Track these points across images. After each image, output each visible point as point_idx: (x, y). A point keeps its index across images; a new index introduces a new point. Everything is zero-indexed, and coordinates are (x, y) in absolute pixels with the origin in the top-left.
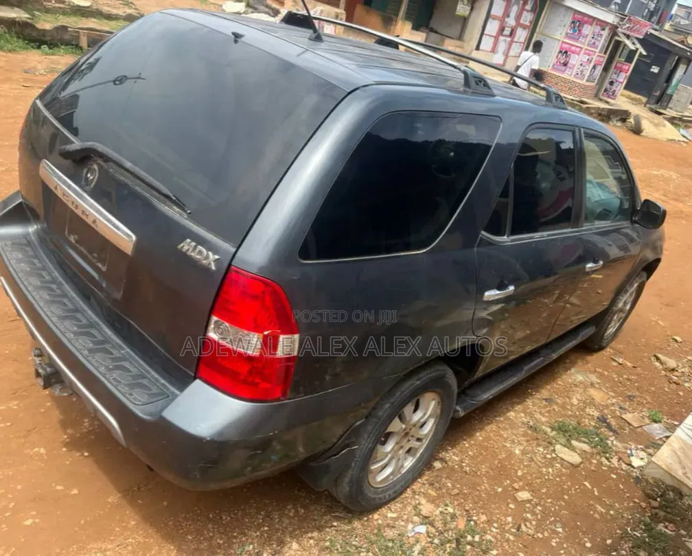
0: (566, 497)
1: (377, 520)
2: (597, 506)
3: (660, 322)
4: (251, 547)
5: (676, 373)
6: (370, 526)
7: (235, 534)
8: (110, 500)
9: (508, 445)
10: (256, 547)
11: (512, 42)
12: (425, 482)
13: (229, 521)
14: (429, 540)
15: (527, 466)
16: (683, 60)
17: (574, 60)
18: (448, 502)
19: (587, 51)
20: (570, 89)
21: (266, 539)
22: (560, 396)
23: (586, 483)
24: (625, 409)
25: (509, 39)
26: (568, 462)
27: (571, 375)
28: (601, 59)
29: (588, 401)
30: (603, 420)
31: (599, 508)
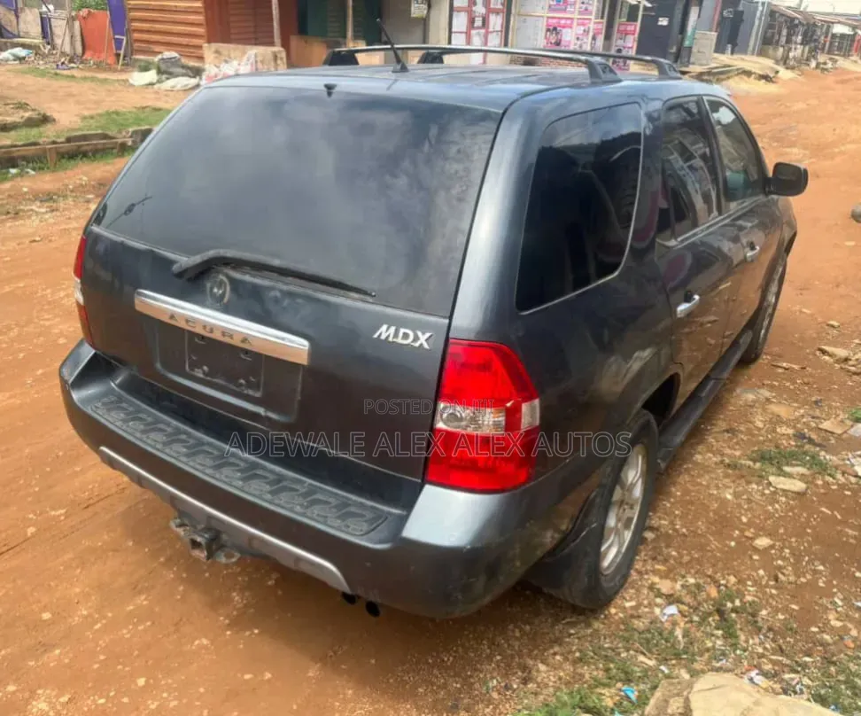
0: (809, 531)
1: (616, 614)
2: (847, 530)
3: (804, 310)
4: (495, 681)
5: (851, 363)
6: (612, 623)
7: (469, 673)
8: (311, 674)
9: (715, 492)
10: (500, 680)
11: (487, 33)
12: (646, 558)
13: (453, 661)
14: (686, 619)
15: (749, 509)
16: (693, 2)
17: (567, 35)
18: (683, 573)
19: (580, 21)
21: (505, 669)
22: (741, 423)
23: (824, 509)
24: (818, 418)
25: (483, 31)
26: (793, 492)
27: (738, 396)
28: (600, 26)
29: (774, 420)
30: (800, 436)
31: (850, 532)
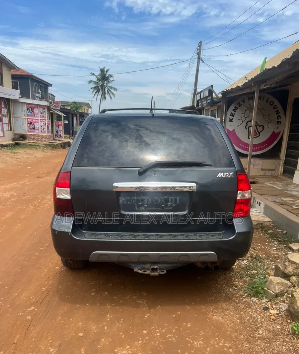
11: (3, 124)
16: (74, 115)
17: (37, 125)
19: (42, 120)
20: (42, 139)
25: (1, 123)
28: (49, 122)
